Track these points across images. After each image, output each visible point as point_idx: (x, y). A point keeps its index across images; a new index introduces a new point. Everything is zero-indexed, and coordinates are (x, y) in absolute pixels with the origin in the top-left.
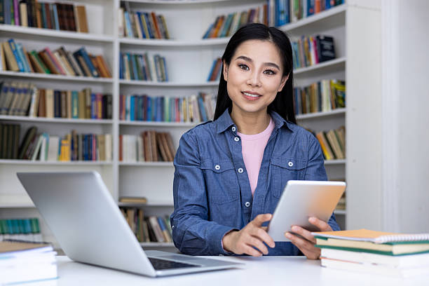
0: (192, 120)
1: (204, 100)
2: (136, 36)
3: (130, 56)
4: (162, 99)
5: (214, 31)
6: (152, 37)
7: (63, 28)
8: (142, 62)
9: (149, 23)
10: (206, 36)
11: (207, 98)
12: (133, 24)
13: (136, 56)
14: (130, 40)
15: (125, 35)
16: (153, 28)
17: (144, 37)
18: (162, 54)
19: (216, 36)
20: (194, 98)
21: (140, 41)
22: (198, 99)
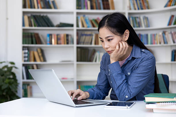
0: (160, 43)
1: (165, 34)
2: (135, 9)
3: (133, 18)
4: (147, 35)
5: (169, 3)
6: (142, 9)
7: (104, 9)
8: (138, 20)
9: (140, 3)
10: (166, 6)
11: (167, 33)
12: (134, 4)
13: (135, 18)
14: (133, 11)
15: (130, 9)
16: (142, 5)
17: (139, 9)
18: (147, 16)
19: (170, 6)
20: (161, 33)
21: (137, 11)
22: (163, 34)
